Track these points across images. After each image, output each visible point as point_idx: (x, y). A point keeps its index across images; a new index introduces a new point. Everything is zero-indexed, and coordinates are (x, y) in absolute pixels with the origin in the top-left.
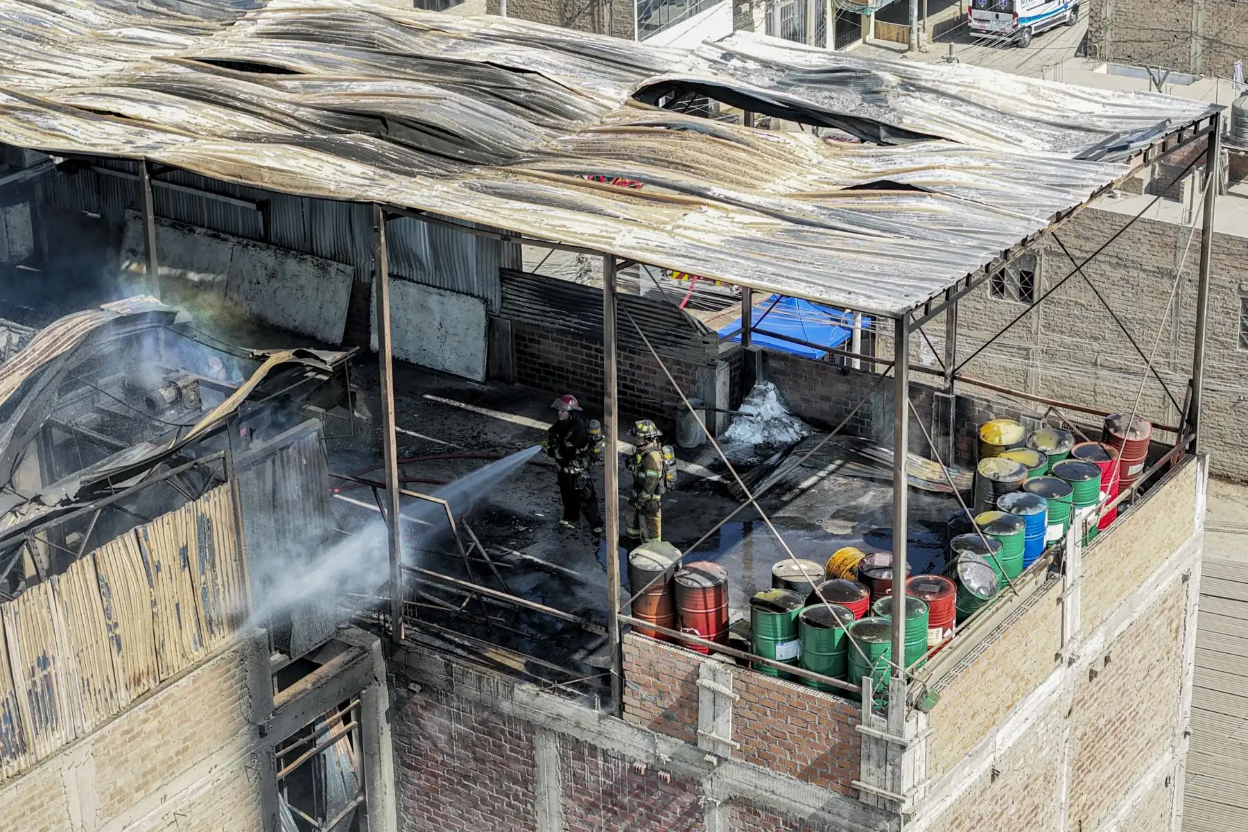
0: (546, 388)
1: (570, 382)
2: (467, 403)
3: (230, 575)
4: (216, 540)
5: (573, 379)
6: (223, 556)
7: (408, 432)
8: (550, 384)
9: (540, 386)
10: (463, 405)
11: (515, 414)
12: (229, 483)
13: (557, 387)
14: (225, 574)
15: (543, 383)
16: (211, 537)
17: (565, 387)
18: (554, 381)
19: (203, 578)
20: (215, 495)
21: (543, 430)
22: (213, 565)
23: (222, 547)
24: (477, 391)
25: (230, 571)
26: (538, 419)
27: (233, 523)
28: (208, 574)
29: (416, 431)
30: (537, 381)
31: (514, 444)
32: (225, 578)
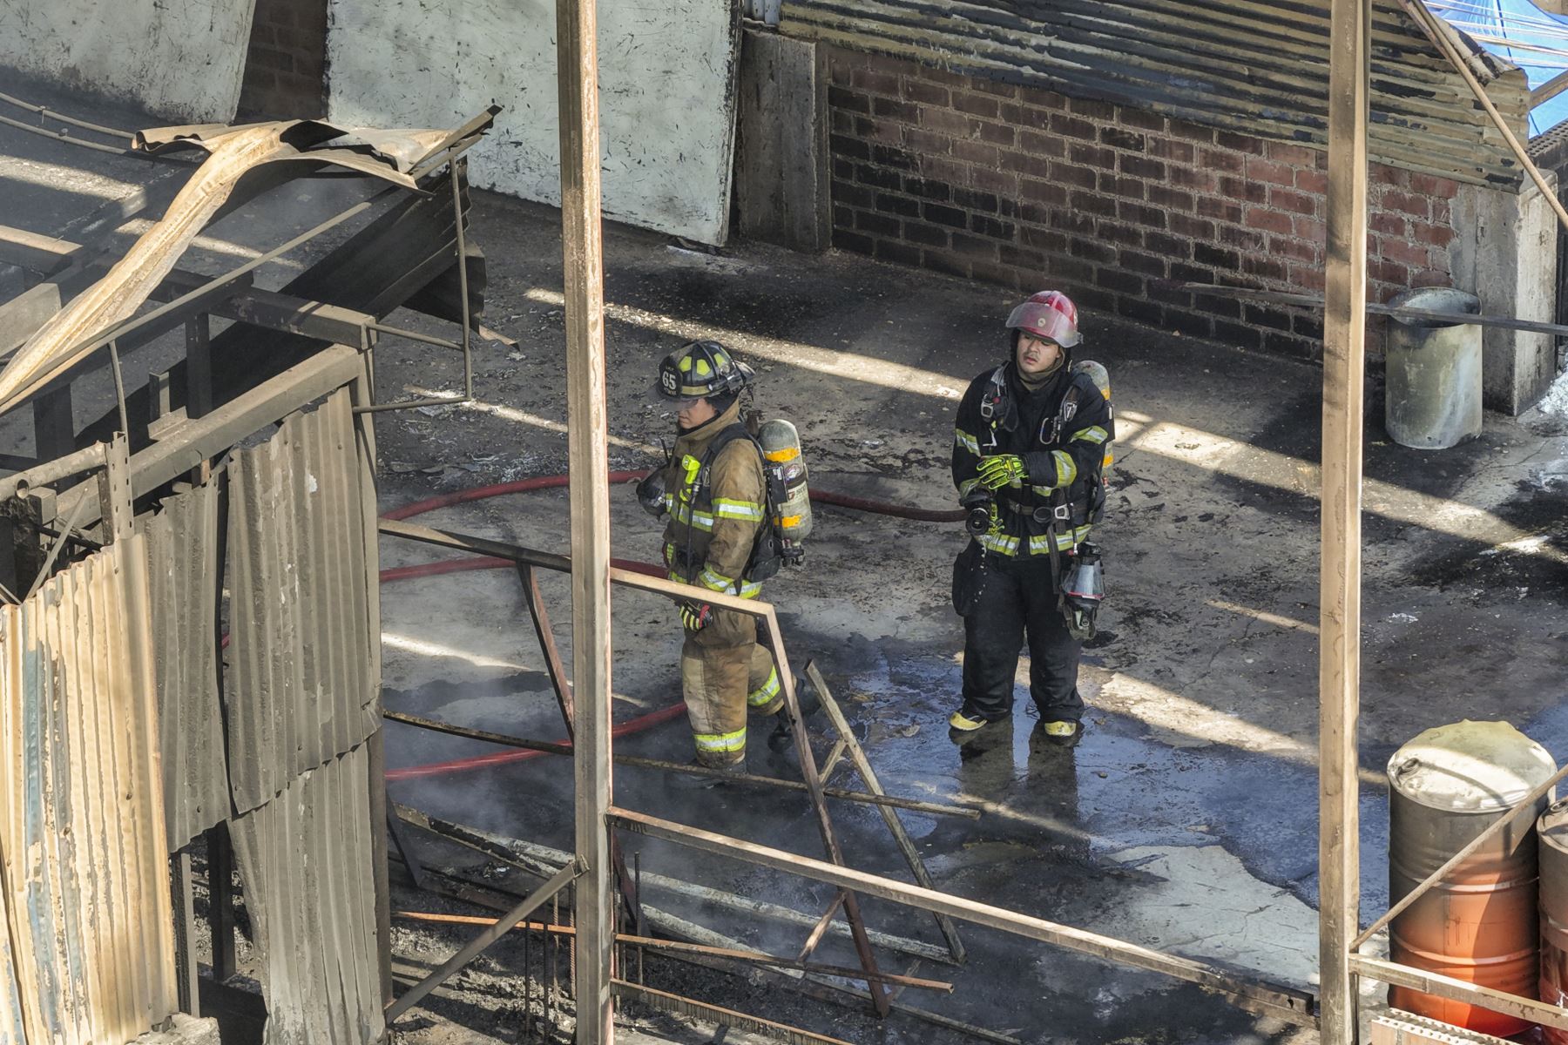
0: (935, 264)
1: (1016, 242)
2: (680, 315)
3: (112, 844)
4: (74, 730)
5: (1025, 233)
6: (93, 781)
7: (501, 411)
8: (947, 251)
9: (909, 258)
10: (666, 323)
11: (842, 349)
12: (117, 547)
13: (968, 260)
14: (96, 838)
15: (924, 247)
16: (60, 722)
17: (995, 260)
18: (959, 241)
19: (34, 851)
20: (75, 587)
21: (942, 401)
22: (65, 812)
23: (91, 755)
24: (702, 274)
25: (111, 833)
26: (923, 364)
27: (126, 677)
28: (51, 838)
29: (527, 407)
30: (901, 241)
31: (854, 444)
32: (97, 850)
